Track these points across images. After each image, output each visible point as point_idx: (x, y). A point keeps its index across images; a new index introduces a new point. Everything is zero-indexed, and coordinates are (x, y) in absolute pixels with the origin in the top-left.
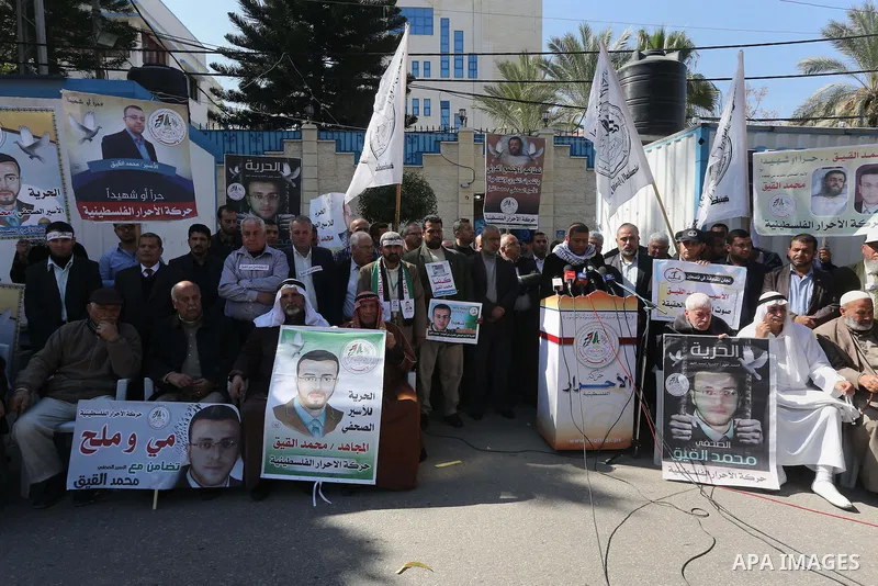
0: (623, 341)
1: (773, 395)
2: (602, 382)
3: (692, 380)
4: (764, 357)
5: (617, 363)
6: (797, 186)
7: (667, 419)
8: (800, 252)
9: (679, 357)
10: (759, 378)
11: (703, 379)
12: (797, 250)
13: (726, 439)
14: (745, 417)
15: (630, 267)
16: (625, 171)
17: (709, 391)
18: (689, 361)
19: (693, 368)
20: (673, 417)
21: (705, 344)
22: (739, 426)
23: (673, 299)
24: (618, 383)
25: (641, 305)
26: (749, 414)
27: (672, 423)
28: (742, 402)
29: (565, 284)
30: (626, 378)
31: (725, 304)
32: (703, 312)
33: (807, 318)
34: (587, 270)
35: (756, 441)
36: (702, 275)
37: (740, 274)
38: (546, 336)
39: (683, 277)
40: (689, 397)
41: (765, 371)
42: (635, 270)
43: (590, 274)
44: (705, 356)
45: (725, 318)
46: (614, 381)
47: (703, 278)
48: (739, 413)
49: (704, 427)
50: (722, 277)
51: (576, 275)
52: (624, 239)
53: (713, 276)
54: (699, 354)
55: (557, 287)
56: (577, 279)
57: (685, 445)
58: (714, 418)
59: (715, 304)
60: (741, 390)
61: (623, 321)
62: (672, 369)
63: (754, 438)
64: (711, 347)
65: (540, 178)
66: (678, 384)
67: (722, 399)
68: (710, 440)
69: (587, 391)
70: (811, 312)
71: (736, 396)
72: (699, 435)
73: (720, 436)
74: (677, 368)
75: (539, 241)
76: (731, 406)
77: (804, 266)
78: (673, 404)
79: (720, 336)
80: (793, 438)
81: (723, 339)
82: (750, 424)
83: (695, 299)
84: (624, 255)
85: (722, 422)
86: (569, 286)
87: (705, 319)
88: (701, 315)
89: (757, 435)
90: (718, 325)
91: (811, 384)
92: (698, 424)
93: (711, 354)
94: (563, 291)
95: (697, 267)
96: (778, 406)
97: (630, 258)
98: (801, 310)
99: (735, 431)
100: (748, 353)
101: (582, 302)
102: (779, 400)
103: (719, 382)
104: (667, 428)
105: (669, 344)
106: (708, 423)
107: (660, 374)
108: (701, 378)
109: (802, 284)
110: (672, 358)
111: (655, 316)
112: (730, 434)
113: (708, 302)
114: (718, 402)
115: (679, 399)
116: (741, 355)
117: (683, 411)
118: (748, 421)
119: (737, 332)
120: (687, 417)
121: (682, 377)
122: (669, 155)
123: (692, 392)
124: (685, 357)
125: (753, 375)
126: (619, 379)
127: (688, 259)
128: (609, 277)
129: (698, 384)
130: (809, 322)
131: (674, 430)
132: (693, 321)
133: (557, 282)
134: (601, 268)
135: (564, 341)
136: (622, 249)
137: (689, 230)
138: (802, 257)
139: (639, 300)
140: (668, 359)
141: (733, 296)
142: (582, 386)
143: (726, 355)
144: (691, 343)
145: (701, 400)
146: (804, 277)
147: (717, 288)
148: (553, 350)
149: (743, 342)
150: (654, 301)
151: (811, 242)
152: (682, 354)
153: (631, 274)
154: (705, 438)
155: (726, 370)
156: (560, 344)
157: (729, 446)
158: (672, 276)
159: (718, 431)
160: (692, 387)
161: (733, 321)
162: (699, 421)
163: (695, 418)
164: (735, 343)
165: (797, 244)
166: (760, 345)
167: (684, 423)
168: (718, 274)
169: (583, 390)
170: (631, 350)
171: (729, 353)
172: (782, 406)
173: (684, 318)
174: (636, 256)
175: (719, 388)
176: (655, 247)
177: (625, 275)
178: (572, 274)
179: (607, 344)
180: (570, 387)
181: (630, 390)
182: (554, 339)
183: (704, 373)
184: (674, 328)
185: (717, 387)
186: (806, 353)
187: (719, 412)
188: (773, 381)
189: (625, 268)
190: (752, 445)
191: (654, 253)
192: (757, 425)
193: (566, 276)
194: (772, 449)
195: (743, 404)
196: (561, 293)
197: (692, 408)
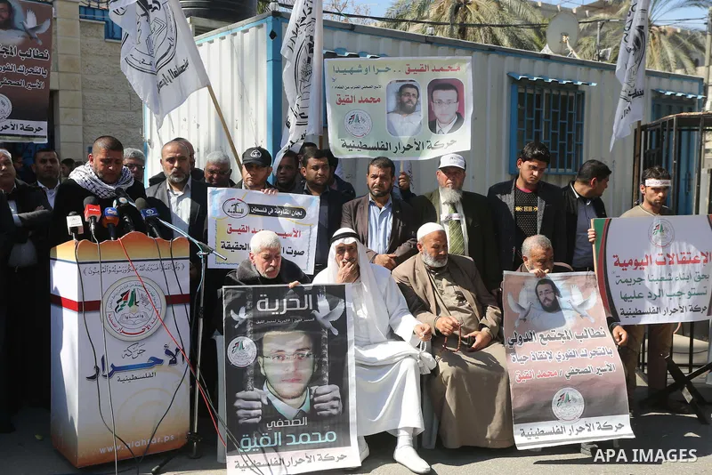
0: (172, 300)
1: (351, 353)
2: (144, 359)
3: (259, 343)
4: (340, 307)
5: (164, 331)
6: (373, 100)
7: (231, 399)
8: (378, 180)
9: (243, 315)
10: (336, 332)
11: (274, 340)
12: (375, 177)
13: (302, 414)
14: (322, 384)
15: (180, 198)
16: (172, 66)
17: (280, 355)
18: (254, 319)
19: (261, 326)
20: (239, 395)
21: (274, 296)
22: (316, 395)
23: (235, 239)
24: (167, 359)
25: (194, 249)
26: (326, 379)
27: (238, 404)
28: (319, 364)
29: (86, 225)
30: (177, 350)
31: (297, 243)
32: (272, 254)
33: (386, 257)
34: (119, 203)
35: (334, 412)
36: (269, 208)
37: (312, 204)
38: (59, 302)
39: (246, 210)
40: (257, 366)
41: (342, 323)
42: (187, 203)
43: (123, 209)
44: (274, 311)
45: (298, 261)
46: (161, 355)
47: (269, 211)
48: (316, 379)
49: (277, 403)
50: (293, 210)
51: (103, 210)
52: (171, 160)
53: (282, 208)
54: (267, 309)
55: (75, 229)
56: (103, 216)
57: (252, 430)
58: (288, 389)
59: (284, 243)
60: (317, 350)
61: (170, 273)
62: (234, 331)
63: (333, 407)
64: (281, 299)
65: (47, 66)
66: (242, 351)
67: (296, 364)
68: (284, 418)
69: (122, 375)
70: (391, 250)
71: (311, 358)
72: (270, 413)
73: (294, 412)
74: (242, 331)
75: (44, 161)
76: (306, 372)
77: (383, 196)
78: (238, 378)
79: (291, 285)
80: (373, 401)
81: (295, 288)
82: (328, 390)
83: (260, 239)
84: (173, 183)
85: (296, 393)
86: (92, 227)
87: (273, 264)
88: (268, 258)
89: (336, 403)
90: (289, 271)
91: (393, 336)
92: (269, 400)
93: (281, 309)
94: (83, 234)
95: (261, 197)
96: (357, 365)
97: (180, 186)
98: (382, 247)
99: (312, 402)
100: (323, 303)
101: (111, 249)
102: (358, 357)
103: (292, 343)
104: (232, 410)
105: (230, 299)
106: (281, 397)
107: (220, 340)
108: (270, 340)
109: (382, 216)
110: (235, 317)
111: (212, 263)
112: (306, 408)
113: (277, 241)
114: (292, 369)
115: (244, 369)
116: (316, 307)
117: (250, 385)
118: (326, 388)
119: (312, 277)
120: (256, 393)
121: (247, 341)
122: (235, 49)
123: (260, 359)
124: (251, 315)
125: (329, 331)
126: (168, 352)
127: (252, 187)
128: (150, 212)
129: (267, 348)
130: (390, 261)
131: (240, 413)
132: (260, 268)
133: (73, 221)
134: (139, 200)
135: (86, 307)
136: (169, 173)
137: (251, 149)
138: (380, 185)
139: (191, 243)
140: (229, 319)
141: (305, 233)
142: (115, 369)
143: (298, 308)
144: (256, 296)
145: (271, 369)
146: (384, 209)
147: (286, 224)
148: (70, 321)
149: (317, 290)
150: (211, 244)
151: (388, 166)
152: (247, 311)
153: (182, 208)
154: (278, 416)
155: (298, 327)
156: (80, 311)
157: (305, 422)
158: (232, 209)
159: (293, 406)
160: (260, 353)
161: (306, 265)
162: (270, 396)
163: (265, 393)
164: (308, 293)
165: (374, 169)
166: (336, 293)
167: (252, 401)
168: (286, 205)
169: (116, 375)
170: (182, 312)
171: (302, 305)
172: (362, 364)
173: (249, 264)
174: (189, 183)
175: (293, 351)
176: (212, 172)
177: (174, 209)
178: (96, 209)
179: (150, 306)
180: (98, 372)
181: (182, 367)
182: (70, 304)
183: (273, 333)
184: (237, 278)
185: (290, 350)
186: (385, 299)
187: (293, 381)
188: (351, 336)
189: (174, 199)
190: (331, 416)
191: (211, 178)
192: (334, 390)
193: (86, 212)
194: (353, 418)
195: (320, 368)
196: (79, 238)
197: (261, 380)
